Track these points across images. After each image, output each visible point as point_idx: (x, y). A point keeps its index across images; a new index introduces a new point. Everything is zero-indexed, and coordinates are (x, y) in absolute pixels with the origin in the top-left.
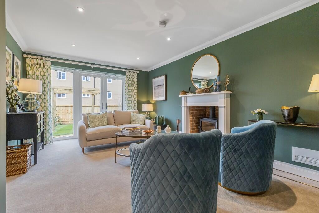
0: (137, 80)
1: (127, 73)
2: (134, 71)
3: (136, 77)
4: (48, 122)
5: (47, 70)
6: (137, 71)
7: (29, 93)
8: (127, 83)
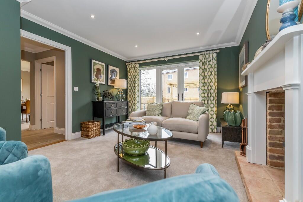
0: (215, 62)
1: (201, 57)
2: (212, 52)
3: (215, 59)
4: (136, 109)
5: (136, 71)
6: (216, 50)
7: (119, 88)
8: (201, 69)
